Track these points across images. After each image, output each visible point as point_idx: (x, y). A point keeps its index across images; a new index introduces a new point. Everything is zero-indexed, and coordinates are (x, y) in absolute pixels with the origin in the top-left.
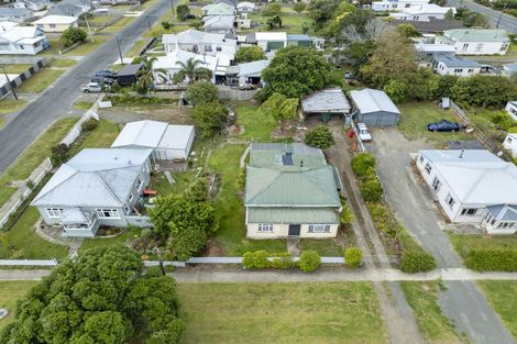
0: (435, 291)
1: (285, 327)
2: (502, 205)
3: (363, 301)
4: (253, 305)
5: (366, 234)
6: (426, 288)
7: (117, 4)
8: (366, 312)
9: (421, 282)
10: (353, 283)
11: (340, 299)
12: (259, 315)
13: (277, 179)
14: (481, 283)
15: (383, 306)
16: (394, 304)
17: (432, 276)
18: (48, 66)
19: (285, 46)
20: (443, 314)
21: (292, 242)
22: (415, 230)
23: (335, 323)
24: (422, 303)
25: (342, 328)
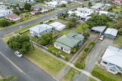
0: (77, 73)
1: (43, 62)
2: (114, 65)
3: (61, 66)
4: (43, 56)
5: (76, 56)
6: (76, 71)
7: (79, 1)
8: (59, 68)
9: (76, 70)
10: (63, 62)
11: (57, 63)
12: (42, 58)
13: (65, 38)
14: (90, 78)
15: (63, 69)
16: (66, 70)
17: (80, 70)
18: (55, 10)
19: (106, 15)
20: (73, 77)
21: (61, 51)
22: (88, 61)
23: (51, 66)
24: (72, 73)
25: (52, 67)
